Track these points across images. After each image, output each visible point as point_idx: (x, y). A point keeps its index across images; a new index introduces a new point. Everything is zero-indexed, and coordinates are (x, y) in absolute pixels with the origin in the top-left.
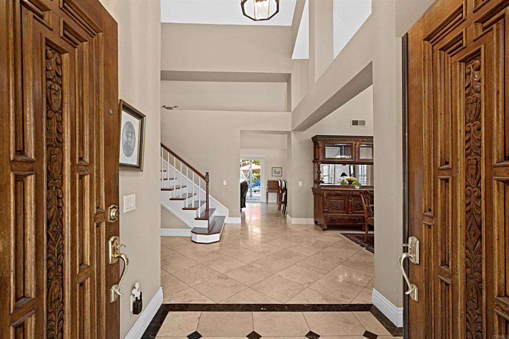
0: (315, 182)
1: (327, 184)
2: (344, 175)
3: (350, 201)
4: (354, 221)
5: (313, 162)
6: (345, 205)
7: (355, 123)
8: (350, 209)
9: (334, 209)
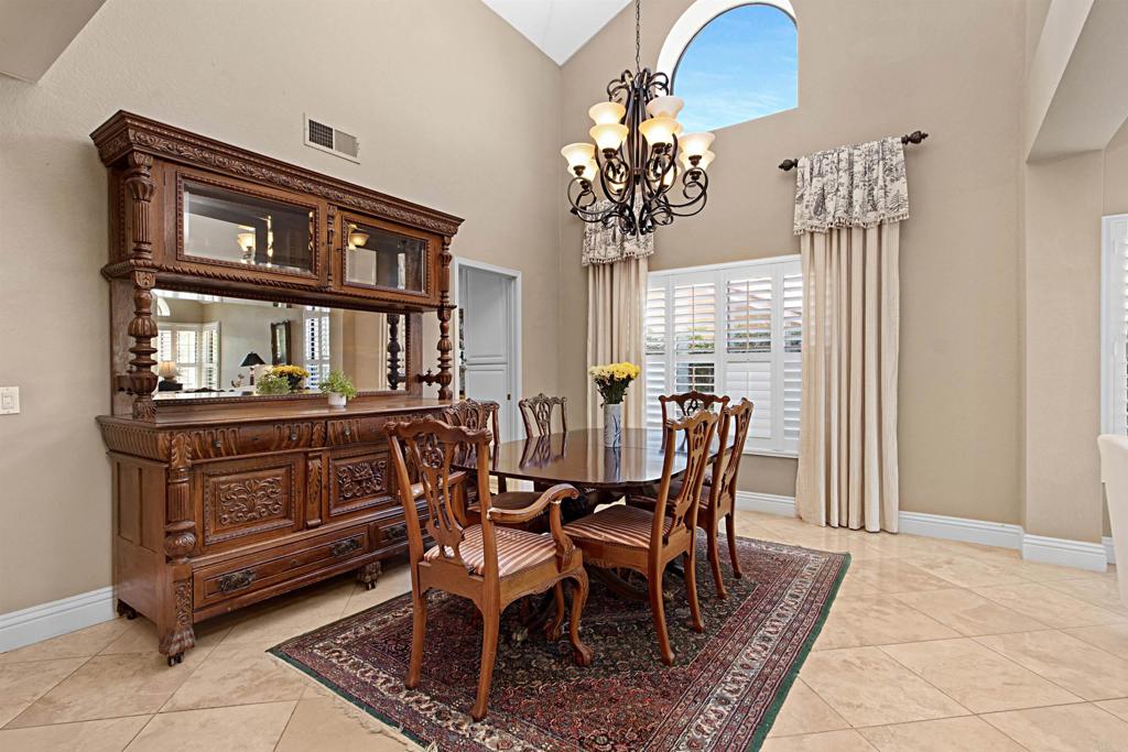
0: (117, 385)
1: (192, 396)
2: (253, 359)
3: (315, 464)
4: (331, 554)
5: (107, 274)
6: (289, 492)
7: (320, 134)
8: (313, 506)
9: (235, 524)
